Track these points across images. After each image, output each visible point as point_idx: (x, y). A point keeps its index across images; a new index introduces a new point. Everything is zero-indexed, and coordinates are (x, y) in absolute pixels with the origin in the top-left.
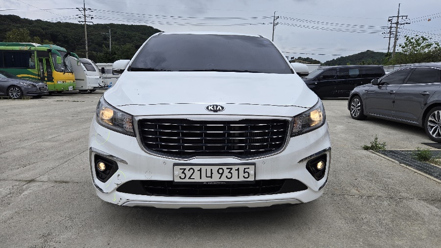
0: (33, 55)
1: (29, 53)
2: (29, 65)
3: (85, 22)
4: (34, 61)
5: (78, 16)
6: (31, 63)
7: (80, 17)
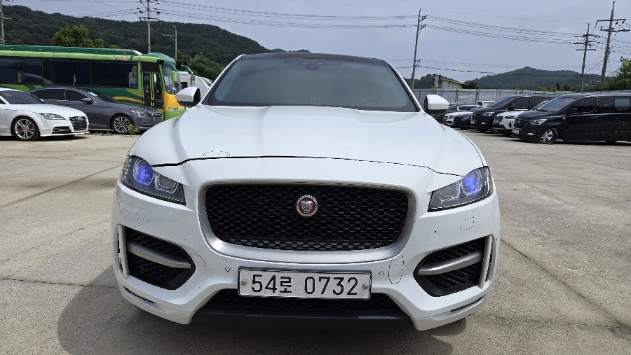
0: (135, 67)
1: (130, 65)
2: (128, 83)
3: (149, 18)
4: (137, 77)
5: (139, 10)
6: (132, 80)
7: (141, 12)
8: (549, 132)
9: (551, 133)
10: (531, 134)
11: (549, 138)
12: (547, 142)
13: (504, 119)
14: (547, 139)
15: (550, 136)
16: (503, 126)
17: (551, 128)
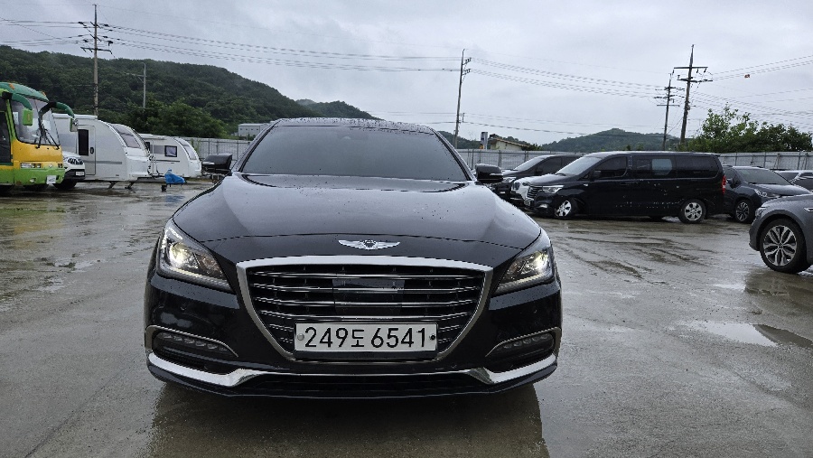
3: (96, 49)
5: (82, 38)
7: (86, 41)
8: (566, 203)
9: (569, 205)
10: (545, 206)
11: (567, 212)
12: (565, 218)
13: (522, 187)
14: (564, 213)
15: (567, 208)
16: (519, 196)
17: (568, 198)
